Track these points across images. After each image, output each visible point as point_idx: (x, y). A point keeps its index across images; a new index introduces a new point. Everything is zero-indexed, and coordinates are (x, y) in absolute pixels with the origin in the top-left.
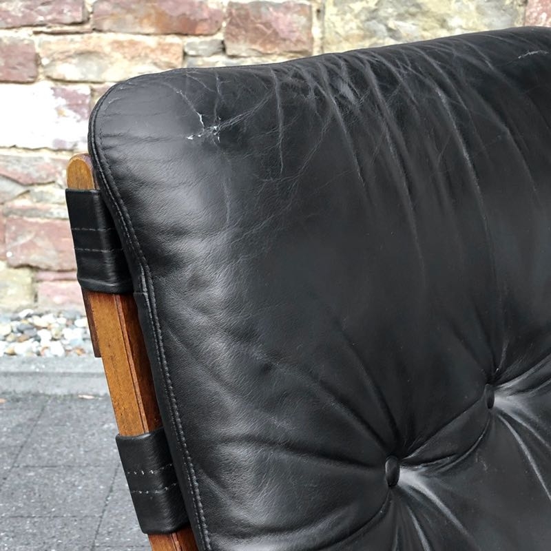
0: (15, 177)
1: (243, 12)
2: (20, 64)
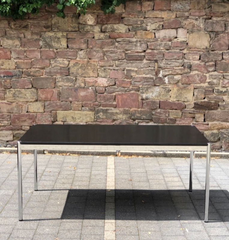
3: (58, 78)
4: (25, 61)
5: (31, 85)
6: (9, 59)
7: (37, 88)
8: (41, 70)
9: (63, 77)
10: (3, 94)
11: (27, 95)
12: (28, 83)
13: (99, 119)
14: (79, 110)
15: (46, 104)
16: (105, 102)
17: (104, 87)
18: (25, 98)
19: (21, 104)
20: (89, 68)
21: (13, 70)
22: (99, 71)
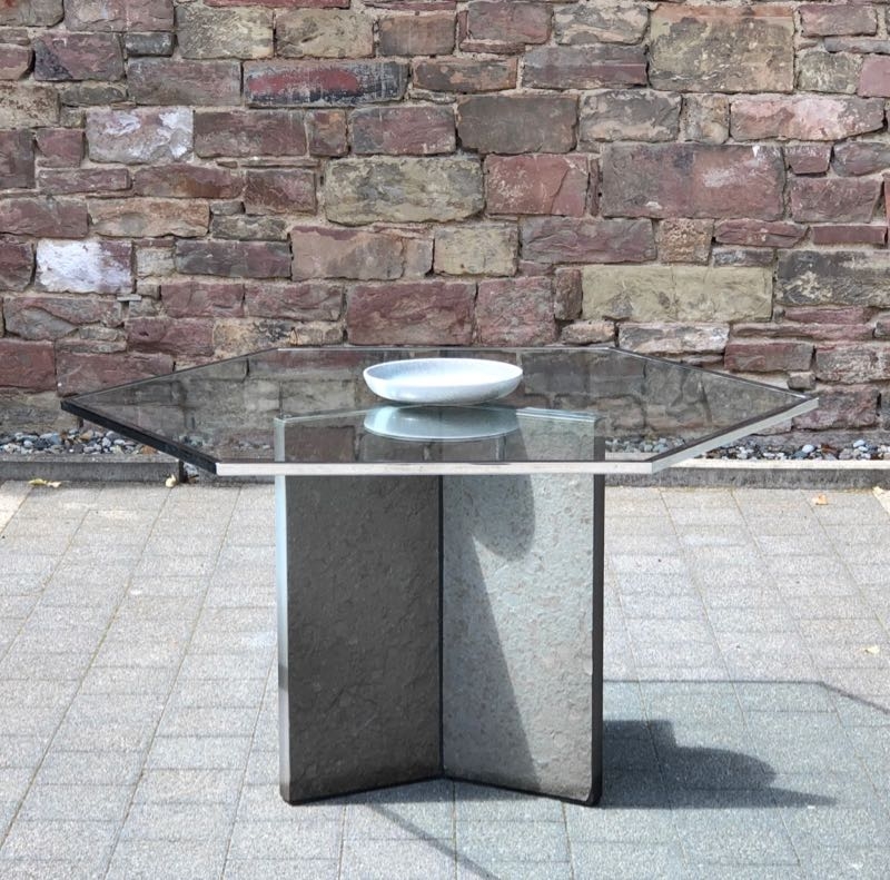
0: (67, 317)
1: (259, 180)
2: (74, 223)
3: (589, 97)
4: (424, 14)
5: (452, 139)
6: (341, 8)
7: (482, 149)
8: (503, 58)
9: (616, 95)
10: (308, 186)
11: (432, 187)
12: (438, 125)
13: (797, 306)
14: (696, 262)
15: (527, 233)
16: (831, 216)
17: (826, 142)
18: (418, 203)
19: (398, 232)
20: (753, 45)
21: (363, 63)
22: (804, 62)
